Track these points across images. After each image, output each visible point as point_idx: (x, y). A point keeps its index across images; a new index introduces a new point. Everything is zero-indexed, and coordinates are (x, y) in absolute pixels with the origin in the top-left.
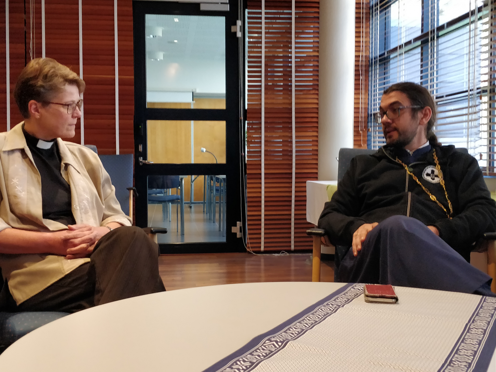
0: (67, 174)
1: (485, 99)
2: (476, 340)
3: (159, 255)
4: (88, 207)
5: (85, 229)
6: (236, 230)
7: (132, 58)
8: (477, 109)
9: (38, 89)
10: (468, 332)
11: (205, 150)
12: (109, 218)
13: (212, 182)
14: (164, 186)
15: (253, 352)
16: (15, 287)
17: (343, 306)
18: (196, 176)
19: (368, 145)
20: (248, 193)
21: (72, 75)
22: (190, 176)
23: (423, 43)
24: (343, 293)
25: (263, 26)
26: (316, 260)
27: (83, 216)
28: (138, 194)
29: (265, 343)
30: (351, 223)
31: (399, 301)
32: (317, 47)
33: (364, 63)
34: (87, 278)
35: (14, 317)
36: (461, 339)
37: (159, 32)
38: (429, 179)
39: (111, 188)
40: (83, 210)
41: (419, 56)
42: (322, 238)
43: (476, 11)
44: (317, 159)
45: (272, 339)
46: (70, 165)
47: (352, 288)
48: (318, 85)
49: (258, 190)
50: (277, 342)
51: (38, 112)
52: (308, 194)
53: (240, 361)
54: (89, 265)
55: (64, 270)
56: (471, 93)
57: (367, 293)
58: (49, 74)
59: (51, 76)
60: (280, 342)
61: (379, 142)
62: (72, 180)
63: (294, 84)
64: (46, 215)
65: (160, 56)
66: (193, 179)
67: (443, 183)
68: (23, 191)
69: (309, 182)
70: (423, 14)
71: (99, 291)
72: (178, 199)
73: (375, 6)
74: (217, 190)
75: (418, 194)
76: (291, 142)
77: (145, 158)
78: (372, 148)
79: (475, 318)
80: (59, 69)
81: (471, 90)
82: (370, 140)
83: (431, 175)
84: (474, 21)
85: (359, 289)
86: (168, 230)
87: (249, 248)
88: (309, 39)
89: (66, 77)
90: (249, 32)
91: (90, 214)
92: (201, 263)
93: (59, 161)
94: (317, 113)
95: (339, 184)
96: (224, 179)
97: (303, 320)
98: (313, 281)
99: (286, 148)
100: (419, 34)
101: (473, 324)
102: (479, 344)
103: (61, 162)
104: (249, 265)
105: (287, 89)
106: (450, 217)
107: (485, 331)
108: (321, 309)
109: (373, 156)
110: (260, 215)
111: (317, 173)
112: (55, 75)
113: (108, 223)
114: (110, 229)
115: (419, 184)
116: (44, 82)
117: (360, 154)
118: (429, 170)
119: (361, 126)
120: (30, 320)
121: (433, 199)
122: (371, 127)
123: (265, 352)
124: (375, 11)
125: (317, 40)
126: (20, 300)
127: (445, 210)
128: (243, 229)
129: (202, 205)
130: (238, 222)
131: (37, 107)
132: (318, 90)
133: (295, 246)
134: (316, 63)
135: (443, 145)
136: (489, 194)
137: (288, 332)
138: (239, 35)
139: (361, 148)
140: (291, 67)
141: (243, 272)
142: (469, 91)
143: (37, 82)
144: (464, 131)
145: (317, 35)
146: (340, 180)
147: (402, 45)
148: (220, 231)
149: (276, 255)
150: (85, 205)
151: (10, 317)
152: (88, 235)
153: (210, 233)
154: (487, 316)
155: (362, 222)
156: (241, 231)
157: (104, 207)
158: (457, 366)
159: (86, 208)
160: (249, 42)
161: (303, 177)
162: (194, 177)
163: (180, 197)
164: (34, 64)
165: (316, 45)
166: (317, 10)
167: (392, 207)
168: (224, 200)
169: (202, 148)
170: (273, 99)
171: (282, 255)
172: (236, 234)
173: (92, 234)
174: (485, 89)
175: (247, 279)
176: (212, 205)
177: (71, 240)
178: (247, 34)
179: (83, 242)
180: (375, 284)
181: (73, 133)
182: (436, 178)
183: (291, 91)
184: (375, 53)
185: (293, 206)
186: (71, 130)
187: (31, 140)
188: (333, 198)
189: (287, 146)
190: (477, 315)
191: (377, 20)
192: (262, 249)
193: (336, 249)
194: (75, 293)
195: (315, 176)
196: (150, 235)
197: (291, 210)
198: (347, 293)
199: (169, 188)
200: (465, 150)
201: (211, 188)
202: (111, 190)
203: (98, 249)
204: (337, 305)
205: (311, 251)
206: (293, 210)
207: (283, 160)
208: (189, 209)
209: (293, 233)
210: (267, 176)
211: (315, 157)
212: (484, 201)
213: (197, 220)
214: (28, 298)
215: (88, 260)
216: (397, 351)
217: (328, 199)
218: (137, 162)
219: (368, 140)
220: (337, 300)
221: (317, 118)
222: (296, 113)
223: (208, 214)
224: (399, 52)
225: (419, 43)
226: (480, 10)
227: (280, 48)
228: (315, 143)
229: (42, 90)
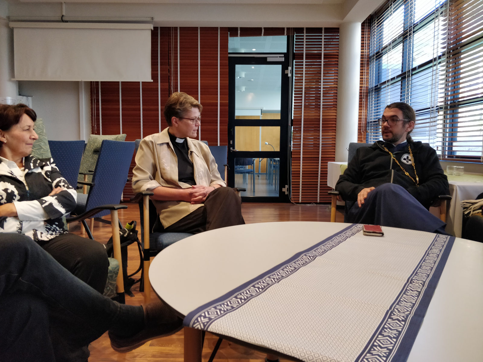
0: (192, 157)
1: (441, 113)
2: (433, 261)
3: (241, 203)
4: (203, 176)
5: (201, 188)
6: (284, 190)
7: (228, 90)
8: (435, 119)
9: (177, 110)
10: (427, 255)
11: (267, 143)
12: (214, 182)
13: (271, 162)
14: (244, 164)
15: (296, 262)
16: (163, 219)
17: (350, 237)
18: (262, 159)
19: (366, 141)
20: (293, 169)
21: (196, 102)
22: (259, 158)
23: (402, 78)
24: (350, 229)
25: (304, 69)
26: (333, 210)
27: (200, 180)
28: (229, 169)
29: (303, 257)
30: (356, 188)
31: (384, 235)
32: (337, 82)
33: (365, 91)
34: (202, 214)
35: (163, 235)
36: (423, 260)
37: (243, 75)
38: (405, 162)
39: (215, 165)
40: (200, 178)
41: (400, 86)
42: (338, 197)
43: (437, 58)
44: (335, 149)
45: (307, 255)
46: (193, 152)
47: (356, 226)
48: (336, 104)
49: (298, 167)
50: (310, 257)
51: (177, 124)
52: (328, 170)
53: (288, 266)
54: (203, 208)
55: (190, 210)
56: (432, 109)
57: (365, 230)
58: (183, 102)
59: (184, 103)
60: (312, 257)
61: (373, 139)
62: (194, 160)
63: (322, 104)
64: (180, 180)
65: (243, 89)
66: (260, 160)
67: (413, 165)
68: (168, 166)
69: (329, 163)
70: (403, 61)
71: (208, 223)
72: (252, 172)
73: (373, 57)
74: (274, 167)
75: (397, 171)
76: (319, 139)
77: (234, 148)
78: (369, 143)
79: (432, 247)
80: (188, 99)
81: (432, 108)
82: (368, 138)
83: (407, 159)
84: (436, 64)
85: (359, 227)
86: (246, 189)
87: (292, 200)
88: (332, 77)
89: (192, 103)
90: (296, 74)
91: (204, 179)
92: (264, 208)
93: (187, 150)
94: (336, 121)
95: (349, 164)
96: (278, 160)
97: (325, 245)
98: (331, 221)
99: (316, 142)
100: (400, 73)
101: (430, 251)
102: (435, 263)
103: (188, 150)
104: (292, 210)
105: (318, 107)
106: (418, 185)
107: (438, 255)
108: (337, 239)
109: (370, 147)
110: (299, 182)
111: (334, 157)
112: (186, 102)
113: (214, 185)
114: (215, 188)
115: (399, 165)
116: (180, 107)
117: (362, 146)
118: (405, 156)
119: (363, 129)
120: (171, 237)
121: (407, 175)
122: (369, 129)
123: (303, 262)
124: (373, 60)
125: (336, 77)
126: (166, 226)
127: (414, 181)
128: (289, 190)
129: (265, 175)
130: (286, 186)
131: (176, 121)
132: (336, 107)
133: (320, 200)
134: (335, 91)
135: (414, 141)
136: (443, 172)
137: (317, 251)
138: (290, 75)
139: (362, 143)
140: (320, 94)
141: (288, 214)
142: (431, 108)
143: (176, 107)
144: (427, 133)
145: (336, 75)
146: (349, 162)
147: (389, 80)
148: (275, 190)
149: (309, 205)
150: (201, 175)
151: (160, 235)
152: (203, 191)
153: (270, 191)
154: (440, 246)
155: (363, 187)
156: (288, 191)
157: (211, 176)
158: (420, 276)
159: (201, 176)
160: (295, 80)
161: (326, 160)
162: (261, 159)
163: (253, 170)
164: (174, 95)
165: (336, 80)
166: (336, 60)
167: (382, 179)
168: (278, 173)
169: (266, 142)
170: (309, 113)
171: (312, 205)
172: (285, 192)
173: (205, 191)
174: (441, 107)
175: (291, 218)
176: (271, 175)
177: (194, 194)
178: (294, 75)
179: (200, 195)
180: (370, 225)
181: (195, 135)
182: (409, 161)
183: (320, 108)
184: (372, 85)
185: (319, 177)
186: (194, 134)
187: (173, 138)
188: (345, 173)
189: (317, 141)
190: (433, 245)
191: (374, 65)
192: (300, 201)
193: (346, 203)
194: (195, 223)
195: (333, 159)
196: (236, 192)
197: (318, 179)
198: (352, 229)
199: (247, 165)
200: (428, 144)
201: (270, 165)
202: (215, 166)
203: (208, 199)
204: (346, 236)
205: (330, 203)
206: (319, 179)
207: (313, 149)
208: (258, 177)
209: (319, 193)
210: (304, 159)
211: (333, 148)
212: (440, 176)
213: (262, 184)
214: (170, 225)
215: (203, 205)
216: (383, 265)
217: (341, 173)
218: (229, 150)
219: (366, 138)
220: (346, 234)
221: (336, 124)
222: (322, 121)
223: (269, 180)
224: (387, 84)
225: (400, 78)
226: (440, 57)
227: (313, 82)
228: (334, 139)
229: (179, 111)
